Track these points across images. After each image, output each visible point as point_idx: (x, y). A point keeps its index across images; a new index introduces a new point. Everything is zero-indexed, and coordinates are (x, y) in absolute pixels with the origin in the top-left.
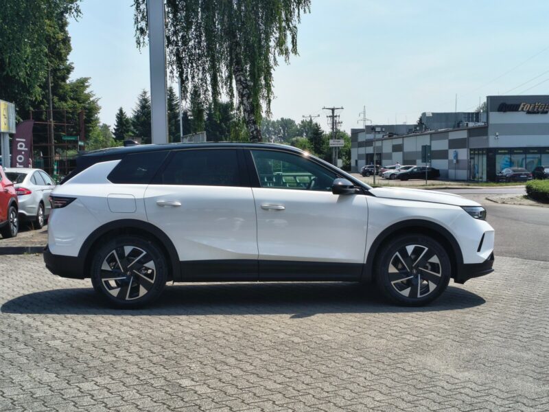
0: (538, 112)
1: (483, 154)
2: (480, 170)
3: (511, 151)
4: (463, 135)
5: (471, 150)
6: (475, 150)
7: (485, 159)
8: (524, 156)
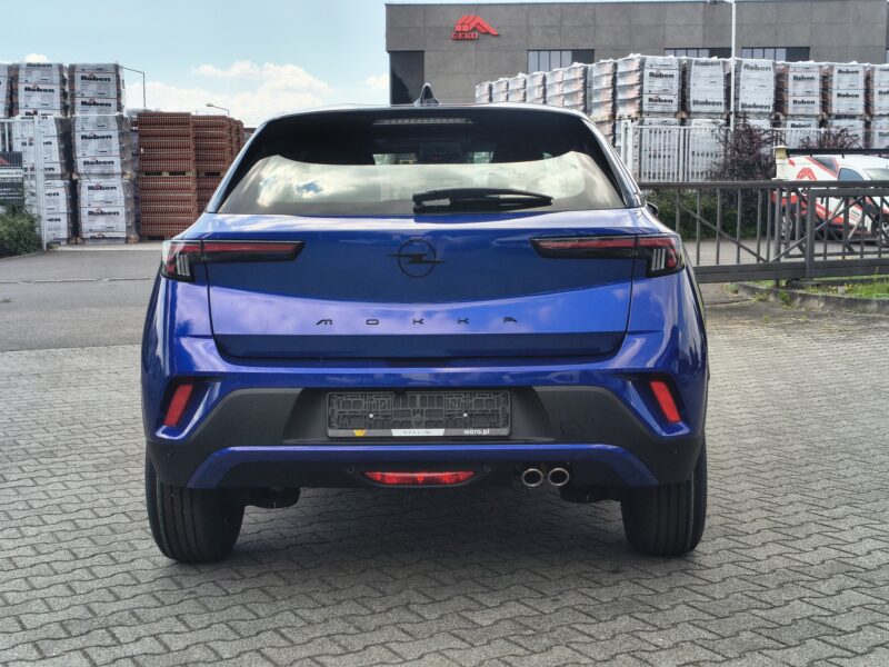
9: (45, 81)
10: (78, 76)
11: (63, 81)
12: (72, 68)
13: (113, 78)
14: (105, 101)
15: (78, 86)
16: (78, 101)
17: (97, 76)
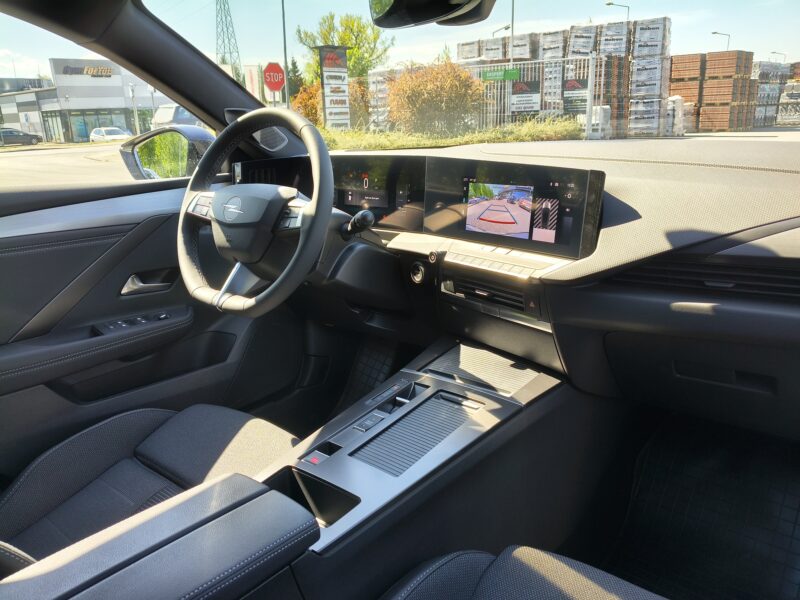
0: (102, 76)
1: (56, 116)
2: (56, 133)
3: (83, 112)
4: (32, 97)
5: (43, 112)
6: (47, 112)
7: (59, 119)
8: (96, 117)
9: (618, 34)
10: (638, 28)
11: (629, 33)
12: (635, 23)
13: (661, 27)
14: (653, 43)
15: (637, 36)
16: (637, 45)
17: (651, 26)
